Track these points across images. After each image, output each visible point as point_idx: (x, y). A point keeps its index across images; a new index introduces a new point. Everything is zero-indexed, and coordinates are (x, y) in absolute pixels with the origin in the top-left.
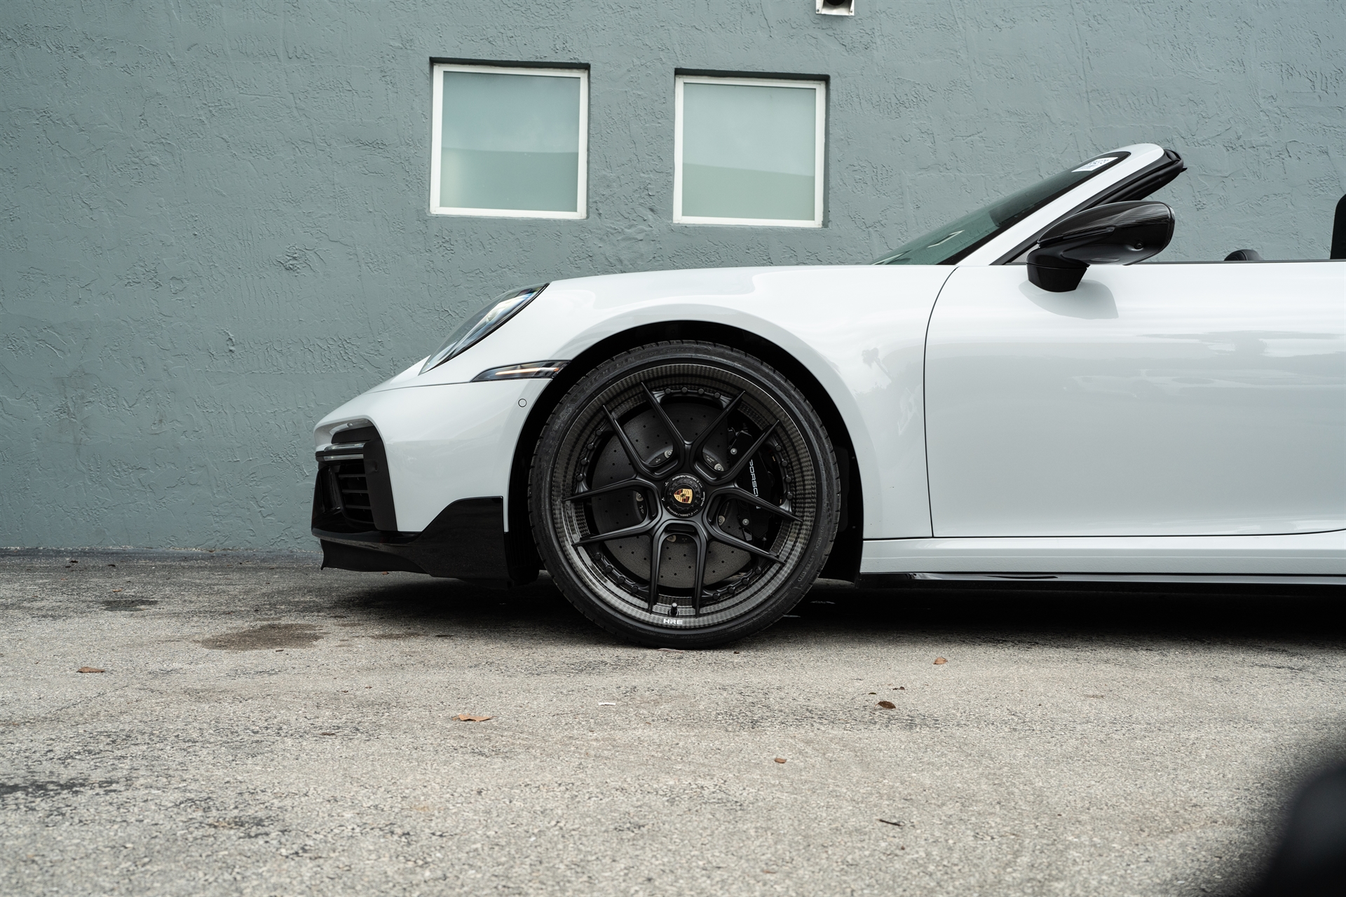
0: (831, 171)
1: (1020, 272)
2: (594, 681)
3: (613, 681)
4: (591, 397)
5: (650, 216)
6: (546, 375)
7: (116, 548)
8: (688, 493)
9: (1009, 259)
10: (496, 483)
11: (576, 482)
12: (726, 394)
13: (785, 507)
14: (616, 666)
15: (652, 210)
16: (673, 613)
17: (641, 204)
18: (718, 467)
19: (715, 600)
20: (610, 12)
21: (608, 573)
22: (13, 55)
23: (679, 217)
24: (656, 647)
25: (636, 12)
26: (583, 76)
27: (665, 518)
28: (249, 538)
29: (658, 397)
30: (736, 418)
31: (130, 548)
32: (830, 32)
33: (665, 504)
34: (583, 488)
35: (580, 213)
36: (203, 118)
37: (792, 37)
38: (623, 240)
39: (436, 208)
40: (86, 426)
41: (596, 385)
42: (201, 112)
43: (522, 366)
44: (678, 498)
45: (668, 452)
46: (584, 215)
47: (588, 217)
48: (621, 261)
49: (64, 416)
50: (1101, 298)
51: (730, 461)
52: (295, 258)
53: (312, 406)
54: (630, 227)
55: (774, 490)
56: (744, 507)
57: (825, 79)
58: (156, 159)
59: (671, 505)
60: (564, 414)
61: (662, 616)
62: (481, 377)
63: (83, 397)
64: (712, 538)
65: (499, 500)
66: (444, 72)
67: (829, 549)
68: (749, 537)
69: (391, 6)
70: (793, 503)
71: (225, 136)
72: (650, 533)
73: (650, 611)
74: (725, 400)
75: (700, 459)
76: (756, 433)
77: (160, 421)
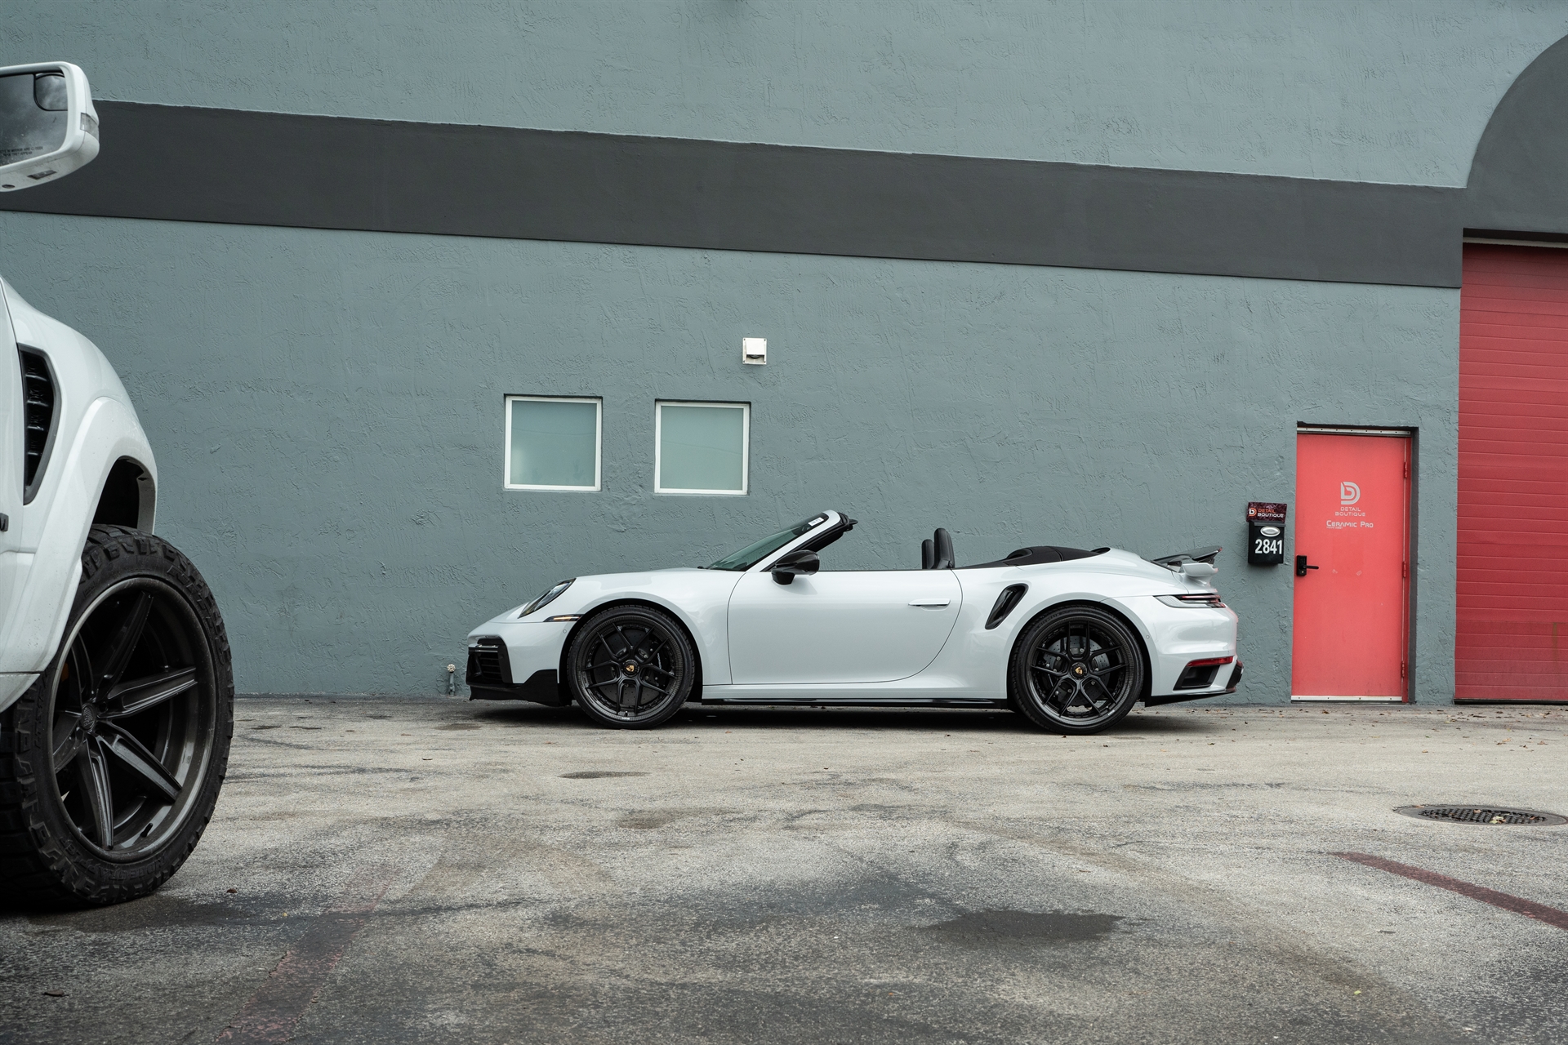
0: (752, 461)
1: (769, 575)
2: (592, 736)
3: (597, 737)
4: (593, 629)
5: (640, 490)
6: (574, 620)
7: (315, 694)
8: (632, 667)
9: (768, 569)
10: (555, 664)
11: (587, 663)
12: (648, 627)
13: (671, 673)
14: (602, 733)
15: (641, 486)
16: (626, 715)
17: (634, 483)
18: (646, 656)
19: (644, 710)
20: (615, 364)
21: (600, 700)
22: (252, 397)
23: (658, 489)
24: (619, 729)
25: (631, 364)
26: (598, 403)
27: (623, 677)
28: (396, 687)
29: (620, 628)
30: (652, 636)
31: (324, 693)
32: (752, 375)
33: (623, 672)
34: (590, 665)
35: (597, 487)
36: (365, 432)
37: (727, 378)
38: (625, 504)
39: (508, 485)
40: (296, 620)
41: (595, 624)
42: (364, 429)
43: (564, 616)
44: (628, 669)
45: (625, 650)
46: (599, 489)
47: (601, 490)
48: (622, 518)
49: (283, 614)
50: (802, 585)
51: (650, 654)
52: (422, 517)
54: (628, 496)
55: (667, 667)
56: (657, 673)
57: (749, 403)
58: (337, 457)
59: (625, 672)
60: (581, 636)
61: (623, 717)
62: (548, 620)
63: (294, 603)
64: (642, 686)
65: (556, 670)
66: (513, 401)
67: (690, 688)
68: (658, 685)
69: (480, 362)
70: (675, 671)
71: (379, 443)
72: (617, 683)
73: (617, 714)
74: (647, 630)
75: (637, 653)
76: (660, 642)
77: (341, 616)
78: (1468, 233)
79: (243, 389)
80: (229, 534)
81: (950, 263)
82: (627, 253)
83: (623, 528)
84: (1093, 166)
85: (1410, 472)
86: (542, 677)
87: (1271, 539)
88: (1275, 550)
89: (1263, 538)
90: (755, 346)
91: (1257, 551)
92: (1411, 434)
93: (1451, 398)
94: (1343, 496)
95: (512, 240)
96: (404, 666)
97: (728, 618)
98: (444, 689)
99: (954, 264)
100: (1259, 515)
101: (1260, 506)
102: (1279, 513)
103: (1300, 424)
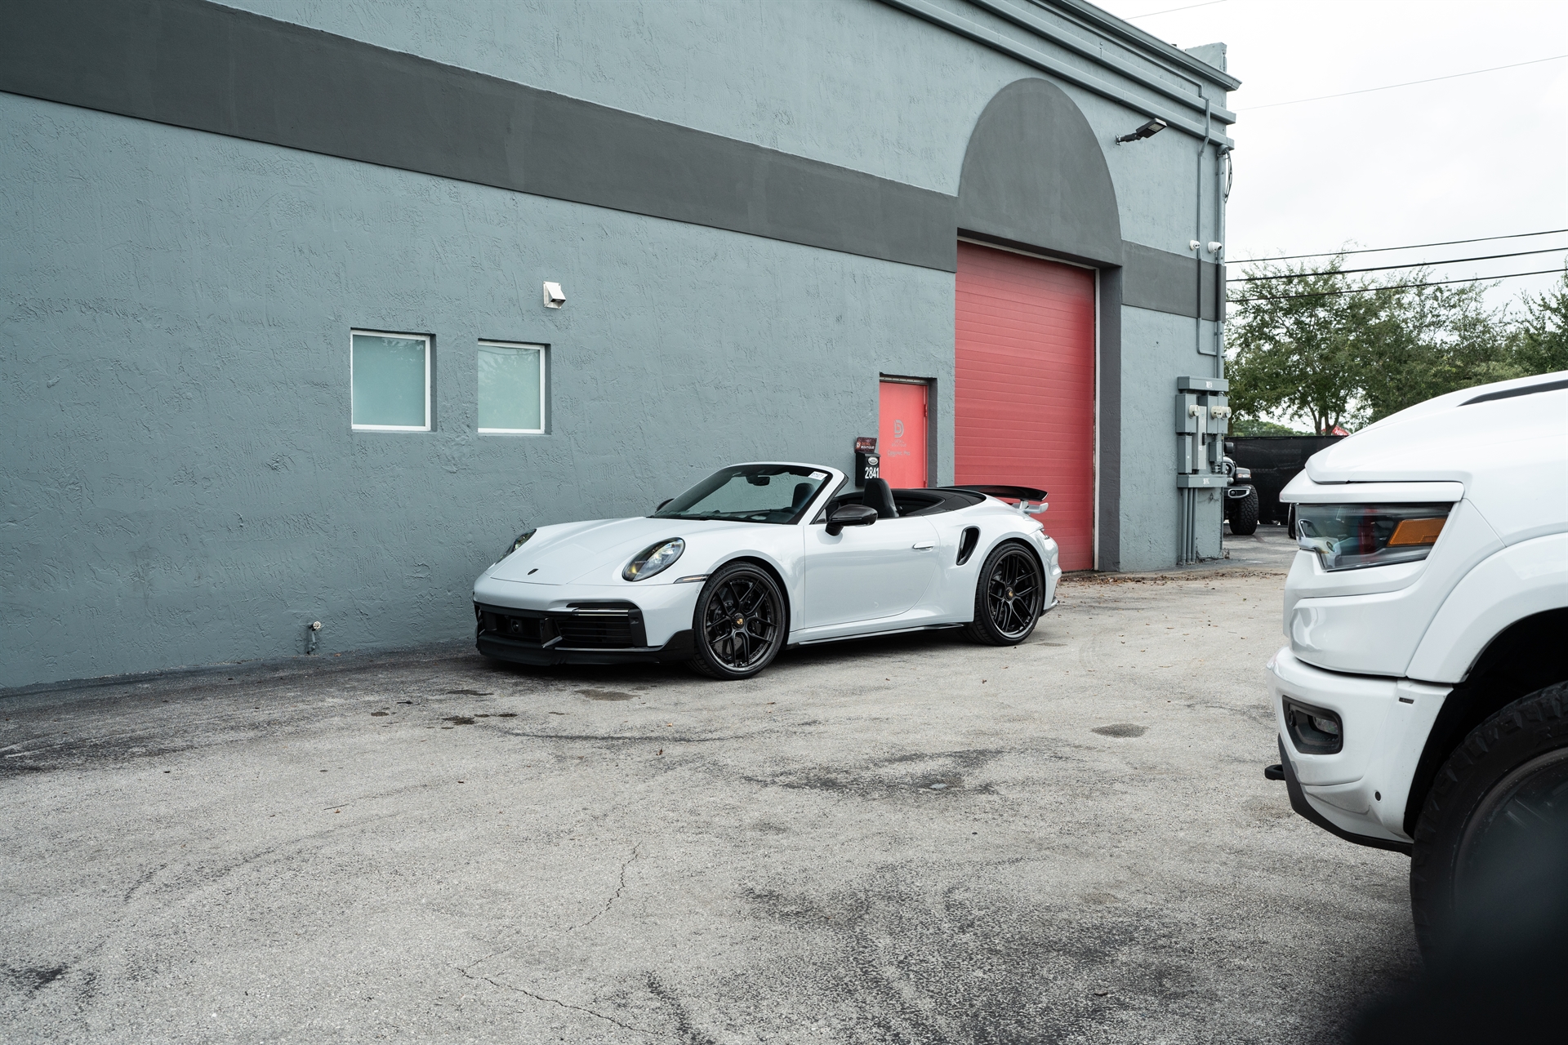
0: (553, 402)
4: (716, 588)
5: (467, 430)
6: (704, 580)
10: (688, 626)
12: (752, 580)
13: (769, 621)
15: (468, 426)
17: (463, 423)
20: (445, 301)
25: (458, 302)
26: (427, 340)
27: (734, 631)
32: (550, 318)
33: (734, 626)
35: (428, 427)
36: (219, 366)
37: (532, 320)
38: (456, 445)
39: (354, 426)
40: (151, 585)
41: (716, 582)
42: (217, 362)
43: (694, 576)
44: (738, 623)
45: (730, 603)
46: (430, 429)
47: (432, 430)
49: (136, 579)
50: (845, 540)
52: (277, 462)
54: (458, 437)
55: (764, 616)
57: (547, 345)
58: (190, 394)
59: (736, 625)
61: (738, 668)
62: (675, 582)
63: (148, 565)
65: (689, 631)
66: (353, 335)
69: (328, 292)
71: (233, 378)
73: (732, 666)
74: (751, 583)
77: (199, 577)
78: (961, 232)
79: (84, 309)
80: (72, 486)
81: (683, 224)
82: (452, 188)
83: (455, 469)
85: (929, 412)
86: (679, 637)
87: (873, 466)
88: (875, 475)
89: (870, 466)
90: (554, 290)
91: (866, 477)
92: (929, 384)
93: (951, 356)
94: (896, 432)
95: (354, 162)
96: (263, 628)
98: (303, 648)
99: (686, 225)
100: (862, 447)
101: (862, 440)
102: (872, 445)
103: (882, 375)
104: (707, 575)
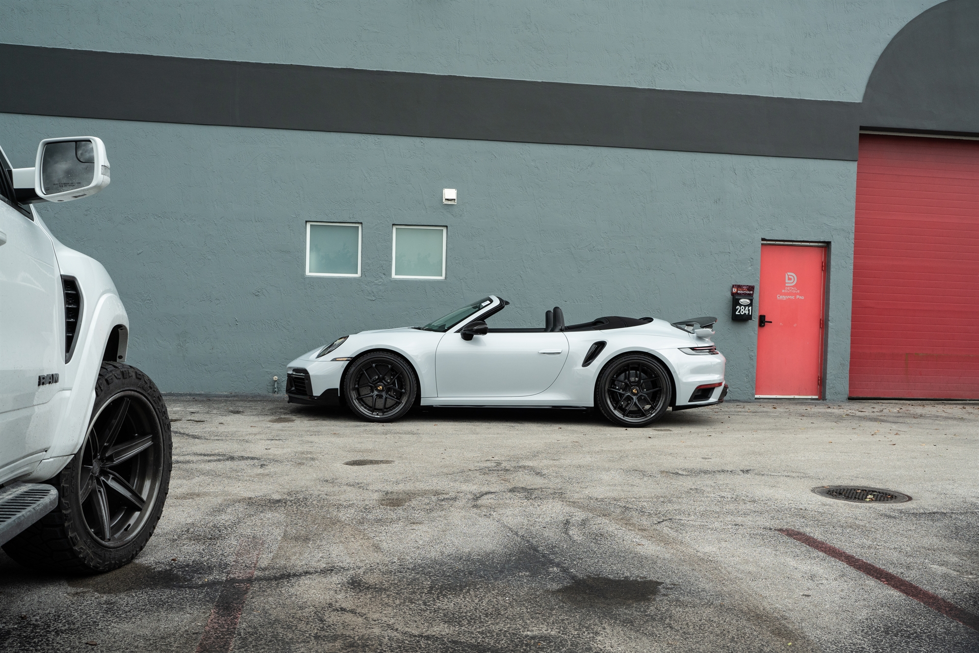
0: (448, 260)
1: (459, 334)
2: (359, 428)
3: (362, 429)
4: (358, 366)
5: (383, 276)
6: (348, 360)
7: (198, 393)
8: (381, 387)
9: (458, 332)
10: (337, 385)
11: (355, 385)
12: (390, 365)
13: (403, 391)
14: (364, 426)
15: (384, 274)
16: (378, 415)
17: (380, 272)
18: (389, 381)
19: (388, 412)
20: (369, 204)
21: (363, 405)
22: (161, 222)
23: (394, 276)
24: (374, 422)
25: (379, 204)
26: (360, 226)
27: (376, 393)
28: (244, 389)
29: (374, 365)
30: (392, 369)
31: (203, 392)
32: (448, 210)
33: (376, 390)
34: (357, 386)
35: (359, 275)
36: (226, 243)
37: (434, 212)
38: (374, 285)
39: (308, 273)
40: (187, 350)
41: (360, 363)
42: (225, 241)
43: (342, 358)
44: (379, 388)
45: (377, 377)
46: (360, 276)
47: (361, 276)
48: (373, 292)
49: (179, 347)
50: (478, 341)
51: (391, 379)
52: (258, 292)
53: (265, 343)
54: (376, 280)
55: (401, 387)
56: (395, 391)
57: (447, 227)
58: (210, 257)
59: (377, 390)
60: (352, 369)
61: (376, 415)
62: (332, 360)
63: (185, 341)
64: (386, 398)
65: (338, 389)
66: (311, 225)
67: (414, 400)
68: (395, 397)
69: (292, 202)
70: (405, 389)
71: (234, 249)
72: (372, 396)
73: (372, 414)
74: (390, 366)
75: (384, 379)
76: (397, 373)
77: (212, 349)
78: (862, 128)
79: (156, 217)
80: (148, 301)
81: (563, 146)
82: (376, 139)
83: (374, 298)
84: (646, 89)
85: (826, 267)
86: (329, 392)
87: (745, 306)
88: (747, 312)
89: (741, 305)
90: (450, 193)
91: (737, 313)
92: (827, 245)
93: (851, 225)
94: (787, 281)
95: (310, 132)
96: (248, 377)
97: (435, 359)
98: (272, 390)
99: (565, 146)
100: (739, 292)
101: (739, 287)
102: (750, 290)
103: (763, 239)
104: (351, 358)
